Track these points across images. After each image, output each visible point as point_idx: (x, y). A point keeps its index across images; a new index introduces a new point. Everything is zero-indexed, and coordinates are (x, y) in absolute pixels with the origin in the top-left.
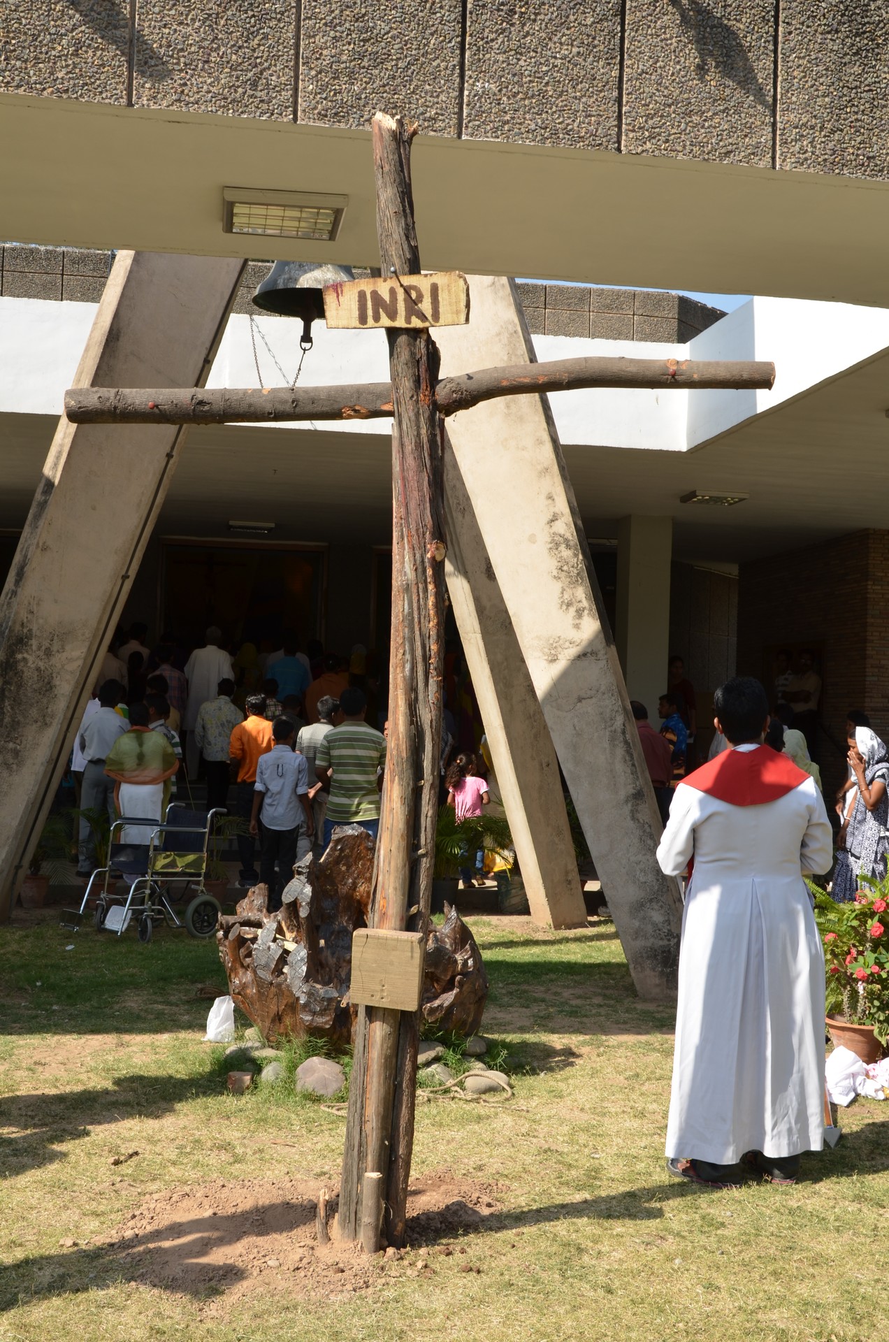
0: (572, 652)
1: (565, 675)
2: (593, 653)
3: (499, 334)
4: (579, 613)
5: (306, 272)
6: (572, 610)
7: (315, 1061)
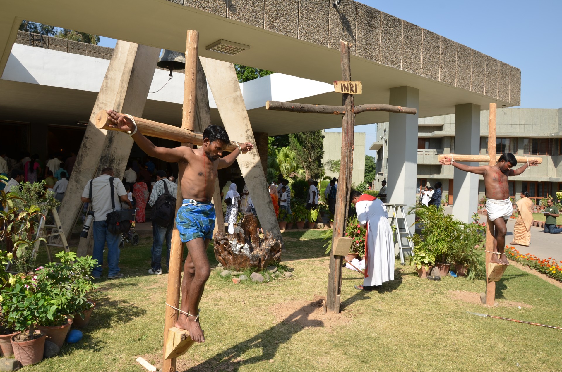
0: (253, 165)
1: (251, 171)
2: (258, 166)
3: (232, 80)
4: (254, 155)
5: (176, 57)
6: (252, 155)
7: (254, 273)
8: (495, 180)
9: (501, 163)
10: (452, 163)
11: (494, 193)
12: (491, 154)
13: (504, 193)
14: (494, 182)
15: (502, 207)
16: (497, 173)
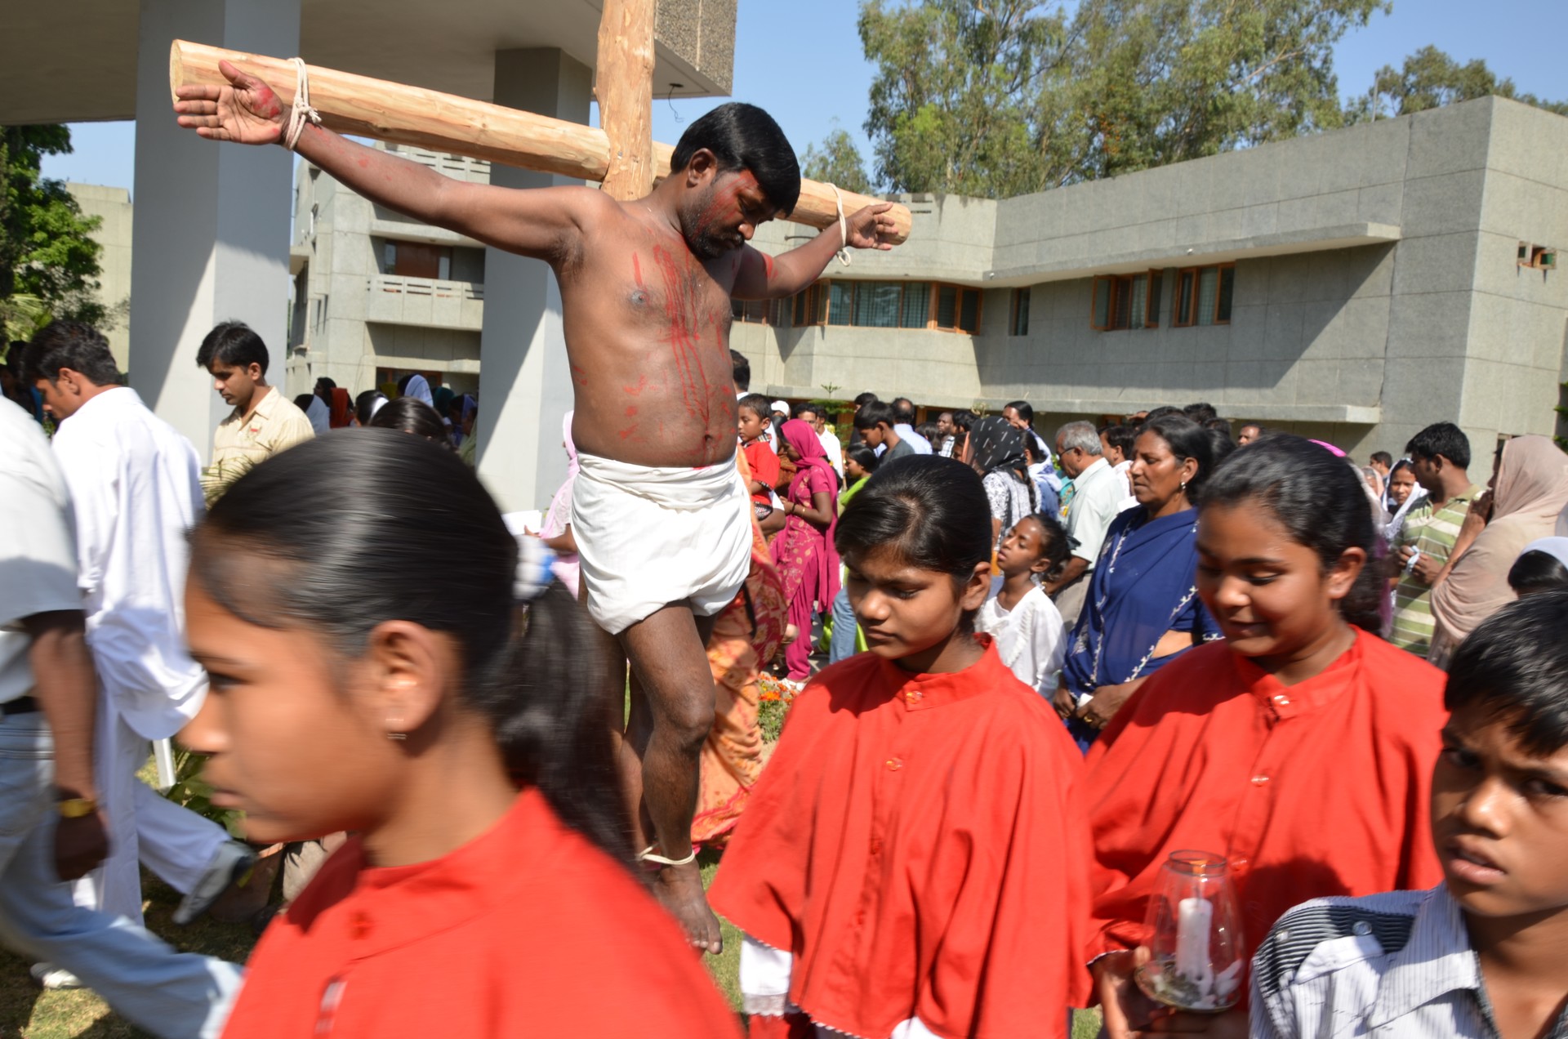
8: (642, 309)
9: (690, 174)
10: (295, 128)
11: (632, 411)
12: (616, 115)
13: (706, 418)
14: (633, 323)
15: (686, 523)
16: (660, 253)
